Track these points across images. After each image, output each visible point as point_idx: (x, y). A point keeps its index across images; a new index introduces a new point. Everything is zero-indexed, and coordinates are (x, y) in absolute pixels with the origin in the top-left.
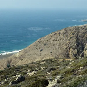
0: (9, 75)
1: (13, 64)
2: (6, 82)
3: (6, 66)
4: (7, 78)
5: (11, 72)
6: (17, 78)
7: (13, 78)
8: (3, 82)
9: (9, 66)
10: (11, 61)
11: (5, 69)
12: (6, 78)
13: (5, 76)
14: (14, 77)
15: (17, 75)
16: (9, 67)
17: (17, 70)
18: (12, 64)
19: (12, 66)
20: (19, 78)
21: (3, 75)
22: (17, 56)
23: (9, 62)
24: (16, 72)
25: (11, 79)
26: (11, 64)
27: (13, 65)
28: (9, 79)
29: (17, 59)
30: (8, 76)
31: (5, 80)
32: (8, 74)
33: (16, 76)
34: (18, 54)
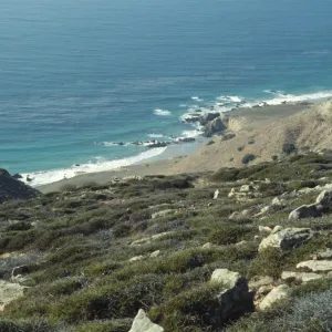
0: (288, 183)
1: (307, 144)
2: (276, 208)
3: (281, 150)
4: (280, 194)
5: (297, 173)
6: (322, 195)
7: (304, 197)
8: (266, 208)
9: (289, 148)
10: (298, 131)
11: (275, 158)
12: (277, 194)
13: (274, 185)
14: (308, 190)
15: (323, 184)
16: (293, 155)
17: (323, 168)
18: (304, 141)
19: (303, 149)
20: (326, 194)
21: (267, 181)
22: (323, 113)
23: (292, 133)
24: (316, 174)
25: (296, 197)
26: (299, 140)
27: (308, 148)
28: (288, 199)
29: (324, 125)
30: (285, 187)
31: (275, 201)
32: (286, 179)
33: (317, 187)
34: (328, 105)
